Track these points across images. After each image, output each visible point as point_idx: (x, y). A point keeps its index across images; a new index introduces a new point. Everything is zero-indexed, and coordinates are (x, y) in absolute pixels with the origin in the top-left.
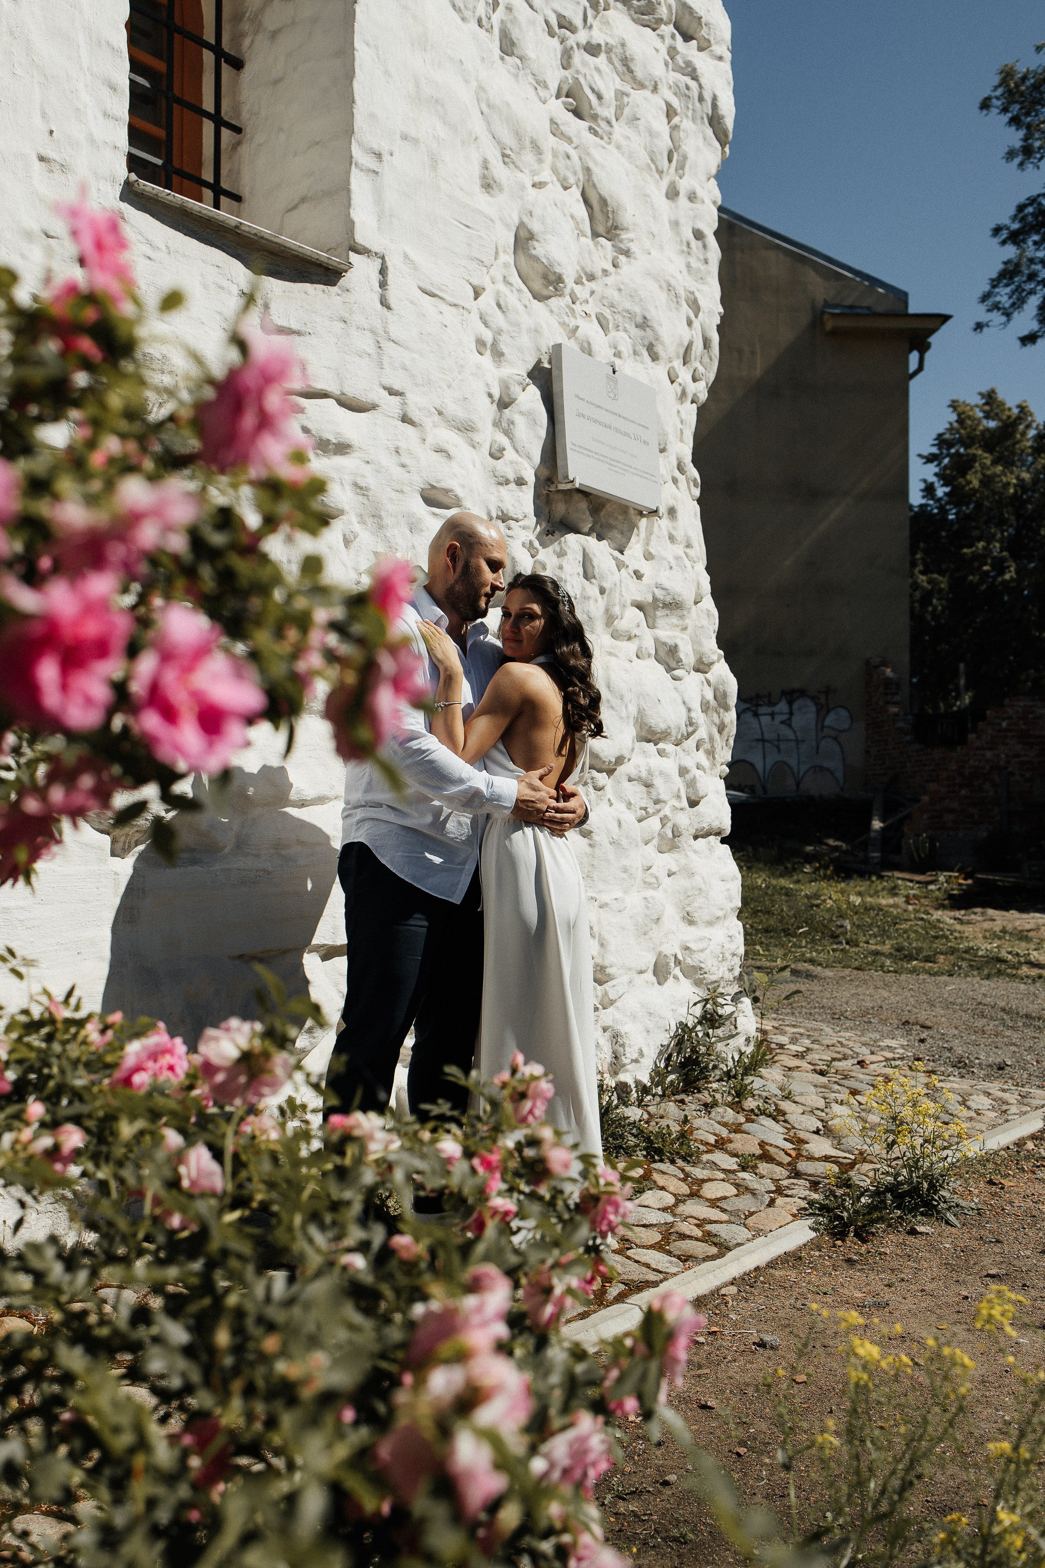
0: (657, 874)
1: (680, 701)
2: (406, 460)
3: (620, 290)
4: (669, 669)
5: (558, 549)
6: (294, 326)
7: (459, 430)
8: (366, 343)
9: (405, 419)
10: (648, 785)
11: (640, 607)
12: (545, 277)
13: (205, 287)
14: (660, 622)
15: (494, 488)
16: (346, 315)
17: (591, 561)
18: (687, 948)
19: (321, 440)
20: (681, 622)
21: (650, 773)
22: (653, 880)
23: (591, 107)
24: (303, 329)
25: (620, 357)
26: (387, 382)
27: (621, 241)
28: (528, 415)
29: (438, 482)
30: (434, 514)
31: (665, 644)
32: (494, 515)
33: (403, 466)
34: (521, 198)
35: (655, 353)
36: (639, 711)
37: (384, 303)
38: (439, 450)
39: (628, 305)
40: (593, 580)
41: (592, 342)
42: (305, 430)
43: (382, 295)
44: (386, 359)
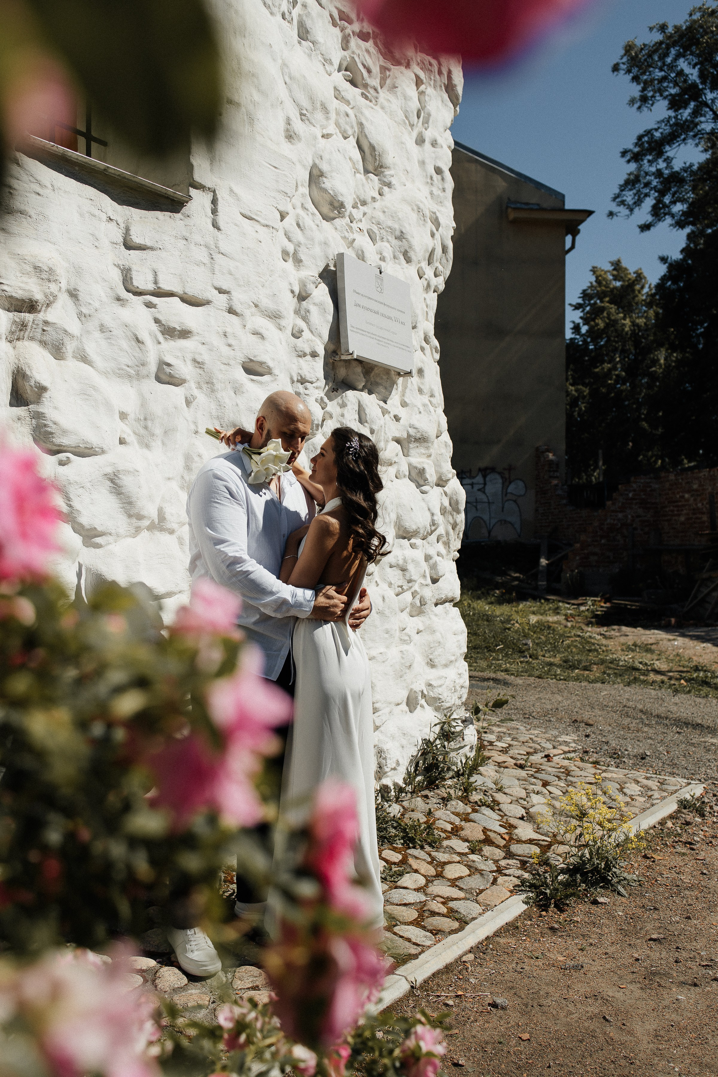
0: (409, 633)
1: (427, 509)
2: (231, 341)
3: (384, 212)
4: (419, 486)
5: (340, 402)
6: (149, 244)
7: (270, 318)
8: (202, 255)
9: (231, 311)
10: (404, 570)
11: (398, 441)
12: (331, 204)
13: (82, 215)
14: (412, 452)
15: (295, 360)
16: (188, 235)
17: (364, 410)
18: (430, 685)
19: (169, 328)
20: (427, 452)
21: (405, 561)
22: (407, 638)
23: (363, 78)
24: (156, 245)
25: (384, 261)
26: (218, 284)
27: (385, 177)
28: (320, 305)
29: (255, 357)
30: (252, 380)
31: (416, 468)
32: (295, 379)
33: (230, 346)
34: (314, 146)
35: (409, 258)
36: (398, 517)
37: (215, 225)
38: (256, 333)
39: (390, 223)
40: (366, 424)
41: (364, 250)
42: (157, 321)
43: (213, 219)
44: (217, 267)
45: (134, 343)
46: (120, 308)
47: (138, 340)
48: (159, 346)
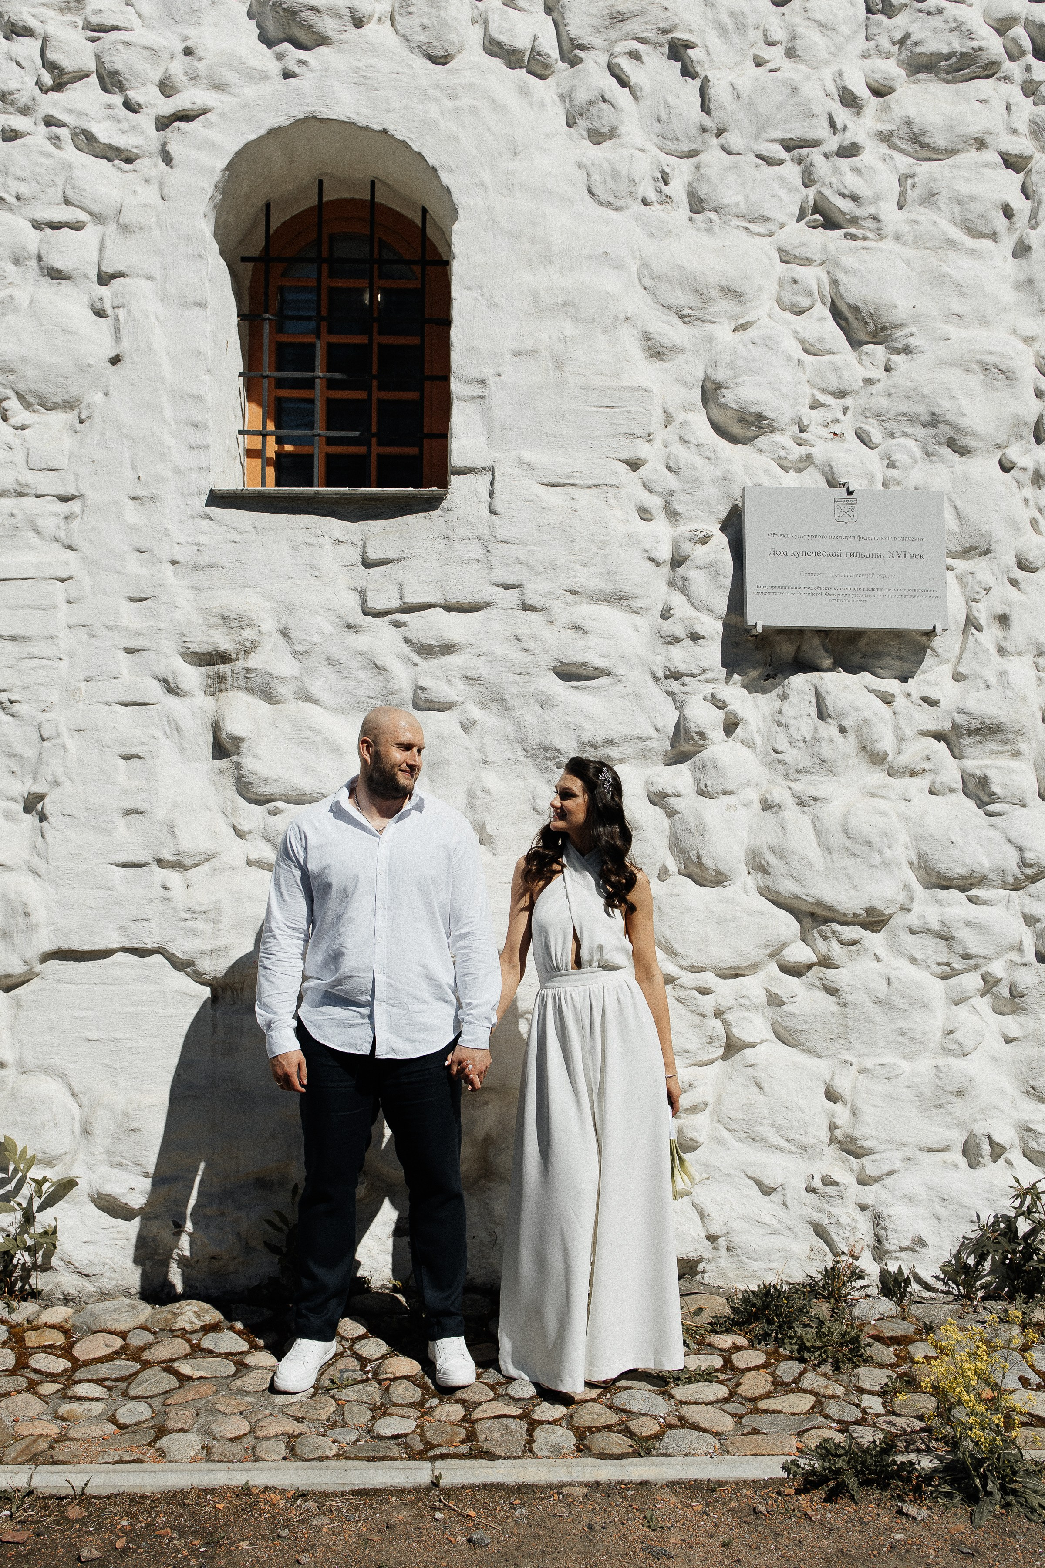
0: (961, 1040)
1: (1004, 840)
2: (528, 644)
3: (890, 395)
4: (981, 804)
5: (781, 692)
6: (391, 555)
7: (608, 601)
8: (475, 550)
9: (525, 607)
10: (947, 938)
11: (939, 737)
12: (741, 420)
13: (295, 548)
14: (969, 751)
15: (663, 649)
16: (449, 532)
18: (1029, 1130)
19: (426, 646)
20: (1008, 747)
21: (943, 923)
22: (955, 1047)
23: (844, 214)
24: (402, 555)
25: (894, 467)
26: (499, 580)
27: (895, 341)
28: (711, 568)
30: (573, 687)
31: (973, 776)
32: (660, 675)
33: (526, 650)
34: (710, 351)
35: (963, 447)
36: (920, 856)
37: (492, 511)
38: (574, 627)
39: (904, 408)
40: (829, 720)
41: (834, 464)
42: (407, 641)
43: (491, 504)
44: (495, 561)
45: (375, 672)
46: (354, 635)
47: (378, 668)
48: (416, 668)
